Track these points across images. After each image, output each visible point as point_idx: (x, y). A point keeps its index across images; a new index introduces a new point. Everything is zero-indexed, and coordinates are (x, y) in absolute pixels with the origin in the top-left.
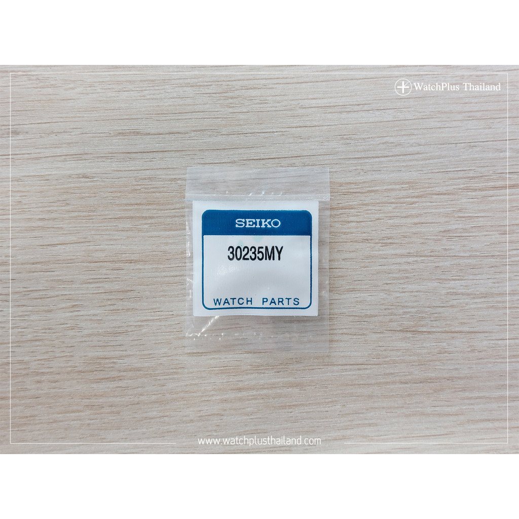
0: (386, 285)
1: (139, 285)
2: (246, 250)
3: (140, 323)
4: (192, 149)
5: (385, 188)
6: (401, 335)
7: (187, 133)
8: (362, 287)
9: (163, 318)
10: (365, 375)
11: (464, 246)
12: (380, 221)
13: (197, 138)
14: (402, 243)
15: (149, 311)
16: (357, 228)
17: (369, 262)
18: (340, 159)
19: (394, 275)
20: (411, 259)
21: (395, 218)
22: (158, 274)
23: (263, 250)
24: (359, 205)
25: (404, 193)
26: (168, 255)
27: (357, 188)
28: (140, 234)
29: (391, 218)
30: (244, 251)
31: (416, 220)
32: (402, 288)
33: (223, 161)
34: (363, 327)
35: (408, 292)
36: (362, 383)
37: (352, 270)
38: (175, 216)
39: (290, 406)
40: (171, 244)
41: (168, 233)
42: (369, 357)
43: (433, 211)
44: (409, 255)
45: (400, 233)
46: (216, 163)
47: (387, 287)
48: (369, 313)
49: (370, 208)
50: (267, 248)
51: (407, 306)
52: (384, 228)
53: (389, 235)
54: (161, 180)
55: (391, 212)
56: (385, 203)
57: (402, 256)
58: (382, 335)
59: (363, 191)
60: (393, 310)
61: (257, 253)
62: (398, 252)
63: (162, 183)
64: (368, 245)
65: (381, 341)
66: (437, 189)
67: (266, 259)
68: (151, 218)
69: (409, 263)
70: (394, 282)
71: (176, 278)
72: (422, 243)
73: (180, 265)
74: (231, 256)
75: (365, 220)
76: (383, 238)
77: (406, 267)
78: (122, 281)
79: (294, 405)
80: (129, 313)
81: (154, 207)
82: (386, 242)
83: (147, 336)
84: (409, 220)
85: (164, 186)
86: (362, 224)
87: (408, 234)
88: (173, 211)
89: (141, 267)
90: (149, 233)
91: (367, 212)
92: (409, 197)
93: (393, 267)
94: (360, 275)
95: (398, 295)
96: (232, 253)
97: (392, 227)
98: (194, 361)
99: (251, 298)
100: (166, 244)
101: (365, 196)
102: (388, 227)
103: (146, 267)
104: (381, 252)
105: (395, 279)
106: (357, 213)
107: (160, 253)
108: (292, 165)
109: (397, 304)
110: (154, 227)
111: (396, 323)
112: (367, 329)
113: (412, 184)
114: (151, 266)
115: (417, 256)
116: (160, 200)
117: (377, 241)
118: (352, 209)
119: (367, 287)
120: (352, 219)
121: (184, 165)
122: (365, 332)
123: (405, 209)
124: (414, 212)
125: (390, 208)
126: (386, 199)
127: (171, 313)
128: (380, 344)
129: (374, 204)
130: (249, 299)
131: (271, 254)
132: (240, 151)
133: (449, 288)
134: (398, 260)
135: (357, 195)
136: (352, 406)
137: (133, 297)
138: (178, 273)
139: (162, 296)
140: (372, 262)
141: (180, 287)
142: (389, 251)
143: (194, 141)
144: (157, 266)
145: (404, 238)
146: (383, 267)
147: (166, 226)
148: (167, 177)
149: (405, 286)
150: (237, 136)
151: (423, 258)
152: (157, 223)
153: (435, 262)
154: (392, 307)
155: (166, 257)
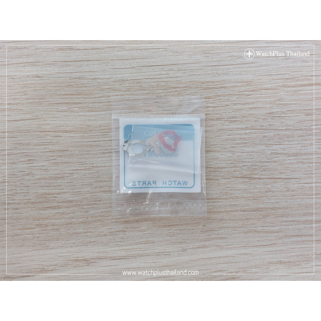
0: (231, 148)
1: (72, 147)
3: (72, 172)
4: (106, 59)
5: (231, 85)
6: (241, 180)
7: (104, 49)
8: (216, 149)
9: (88, 169)
10: (218, 206)
11: (282, 123)
12: (228, 106)
13: (110, 52)
14: (242, 121)
15: (78, 164)
16: (213, 111)
17: (221, 133)
18: (202, 66)
19: (237, 142)
20: (248, 131)
21: (238, 104)
22: (84, 140)
24: (215, 96)
25: (243, 88)
26: (90, 127)
27: (213, 85)
28: (73, 114)
29: (235, 104)
31: (251, 106)
32: (242, 150)
33: (126, 67)
34: (217, 175)
35: (246, 152)
36: (216, 211)
37: (209, 138)
38: (95, 103)
39: (169, 225)
40: (93, 120)
41: (90, 113)
42: (220, 194)
43: (262, 100)
44: (247, 128)
45: (240, 114)
46: (122, 68)
47: (232, 149)
48: (220, 166)
49: (222, 98)
51: (245, 162)
52: (230, 111)
53: (234, 116)
54: (86, 79)
55: (235, 101)
56: (231, 95)
57: (242, 129)
58: (229, 180)
59: (217, 87)
60: (236, 164)
62: (240, 126)
63: (87, 81)
64: (220, 122)
65: (228, 184)
66: (265, 86)
68: (80, 103)
69: (246, 134)
70: (237, 146)
71: (96, 143)
72: (255, 121)
73: (98, 134)
75: (218, 106)
76: (230, 118)
77: (245, 136)
78: (61, 144)
79: (172, 225)
80: (65, 165)
81: (82, 96)
82: (232, 120)
83: (76, 180)
84: (247, 106)
85: (88, 83)
86: (216, 108)
87: (246, 115)
88: (94, 99)
89: (73, 135)
90: (78, 113)
91: (220, 100)
92: (246, 91)
93: (236, 136)
94: (215, 141)
95: (239, 154)
97: (235, 111)
98: (107, 196)
100: (90, 120)
101: (218, 90)
102: (233, 111)
103: (76, 135)
104: (228, 127)
105: (237, 144)
106: (213, 102)
107: (85, 126)
108: (171, 70)
109: (239, 160)
110: (81, 109)
111: (238, 172)
112: (219, 176)
113: (248, 83)
114: (79, 135)
115: (251, 129)
116: (86, 92)
117: (226, 119)
118: (210, 98)
119: (219, 149)
120: (210, 105)
121: (101, 69)
122: (218, 178)
123: (244, 98)
124: (250, 101)
125: (234, 98)
126: (231, 93)
127: (92, 165)
128: (228, 186)
129: (224, 96)
132: (138, 61)
133: (273, 150)
134: (240, 132)
135: (213, 89)
136: (210, 225)
137: (68, 154)
138: (97, 140)
139: (87, 154)
140: (223, 133)
141: (98, 148)
142: (234, 126)
143: (108, 54)
144: (83, 135)
145: (244, 118)
146: (230, 137)
147: (89, 109)
148: (90, 77)
149: (244, 149)
150: (136, 51)
151: (255, 131)
152: (83, 107)
153: (263, 133)
154: (235, 162)
155: (89, 129)
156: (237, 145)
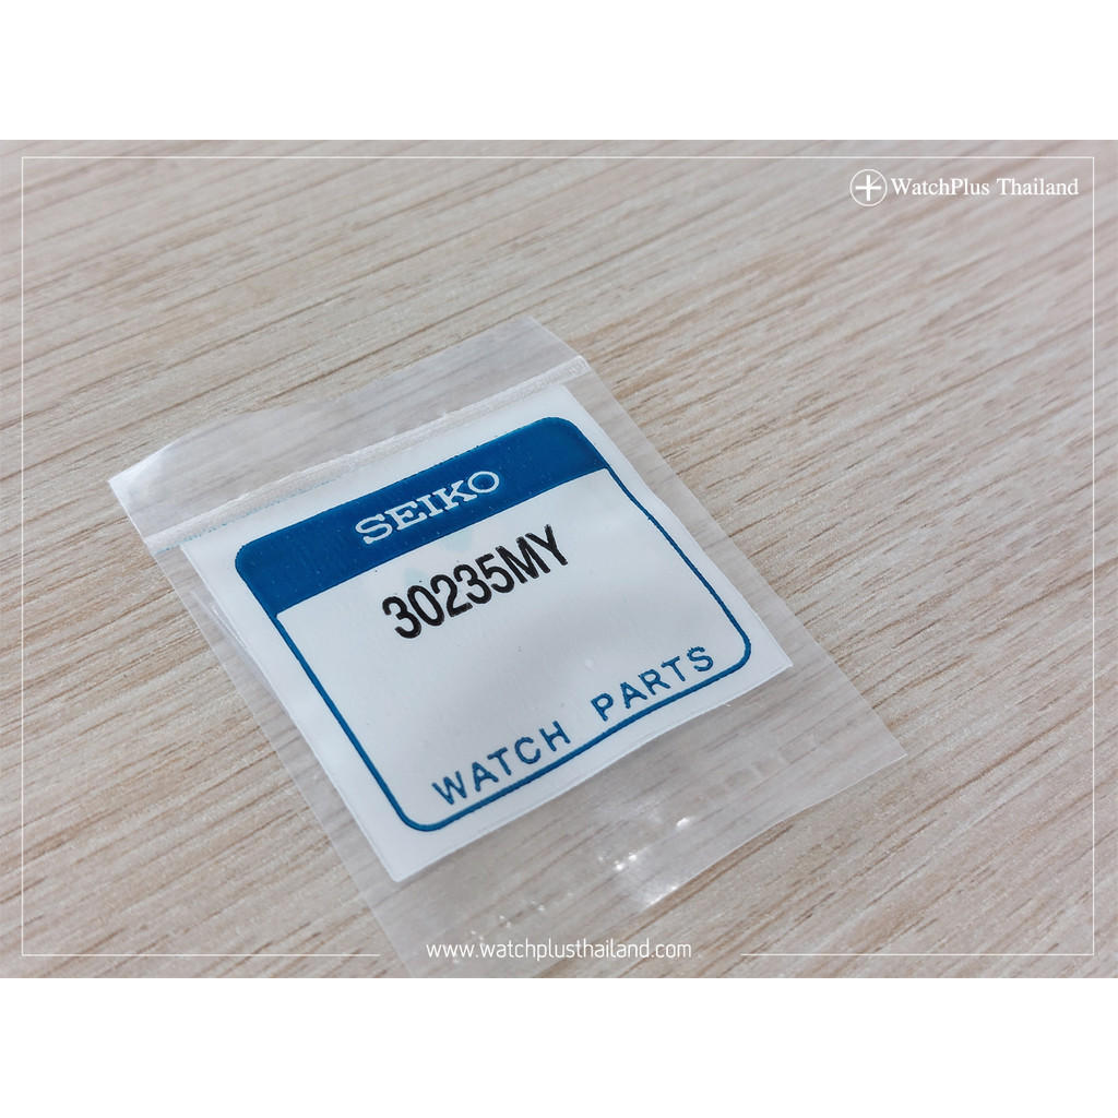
0: (905, 506)
2: (442, 585)
5: (708, 298)
6: (1055, 606)
8: (849, 542)
11: (1005, 332)
12: (759, 370)
14: (855, 394)
16: (713, 412)
17: (813, 474)
18: (544, 288)
19: (905, 473)
20: (912, 418)
21: (790, 347)
23: (498, 561)
25: (761, 293)
26: (183, 753)
27: (640, 329)
28: (48, 737)
29: (779, 352)
30: (437, 590)
31: (845, 330)
32: (954, 491)
37: (785, 514)
38: (142, 631)
40: (177, 713)
41: (144, 689)
43: (865, 294)
44: (897, 411)
45: (830, 375)
47: (913, 509)
48: (923, 595)
49: (708, 355)
50: (503, 552)
51: (1004, 528)
52: (783, 382)
53: (809, 391)
54: (35, 554)
55: (768, 342)
56: (737, 330)
57: (881, 420)
58: (1009, 635)
59: (661, 327)
61: (481, 576)
62: (865, 414)
63: (46, 560)
64: (776, 436)
67: (523, 580)
68: (60, 672)
69: (914, 428)
70: (918, 487)
71: (255, 810)
72: (905, 371)
73: (246, 761)
74: (408, 625)
75: (718, 386)
76: (800, 405)
77: (918, 440)
78: (56, 922)
81: (55, 636)
82: (814, 407)
84: (828, 339)
85: (57, 565)
86: (718, 397)
87: (853, 367)
88: (125, 620)
89: (103, 840)
90: (76, 722)
91: (708, 366)
92: (783, 293)
93: (883, 456)
94: (816, 515)
95: (958, 512)
96: (403, 614)
97: (800, 371)
99: (556, 724)
100: (159, 723)
101: (674, 337)
102: (790, 376)
104: (822, 438)
105: (913, 479)
106: (685, 382)
107: (152, 762)
108: (426, 352)
109: (976, 535)
110: (85, 695)
111: (1016, 584)
112: (956, 641)
113: (767, 266)
114: (140, 821)
115: (919, 404)
116: (66, 607)
117: (790, 417)
118: (664, 377)
119: (860, 534)
120: (681, 399)
123: (796, 319)
124: (823, 317)
125: (758, 334)
126: (731, 321)
128: (1027, 658)
129: (713, 343)
130: (551, 730)
131: (527, 560)
133: (1064, 435)
134: (882, 434)
135: (650, 343)
138: (254, 792)
140: (821, 469)
141: (286, 830)
142: (839, 425)
144: (162, 809)
145: (852, 380)
146: (859, 469)
147: (128, 673)
148: (54, 538)
149: (955, 484)
150: (217, 351)
151: (938, 401)
152: (90, 680)
153: (974, 397)
154: (969, 550)
155: (182, 764)
156: (915, 483)
